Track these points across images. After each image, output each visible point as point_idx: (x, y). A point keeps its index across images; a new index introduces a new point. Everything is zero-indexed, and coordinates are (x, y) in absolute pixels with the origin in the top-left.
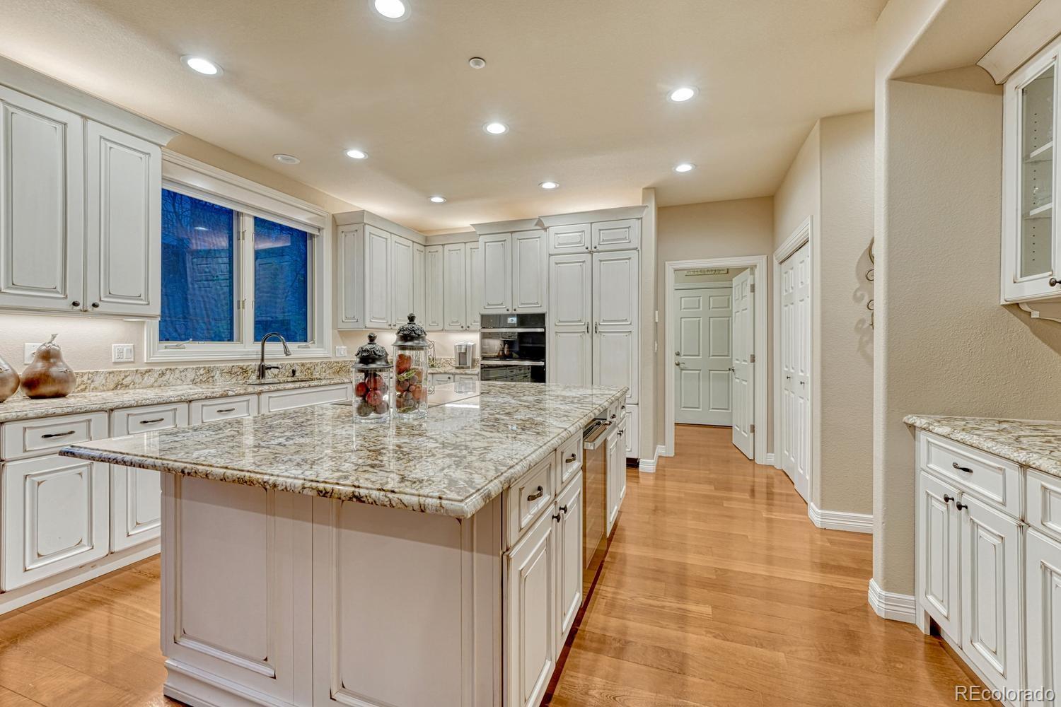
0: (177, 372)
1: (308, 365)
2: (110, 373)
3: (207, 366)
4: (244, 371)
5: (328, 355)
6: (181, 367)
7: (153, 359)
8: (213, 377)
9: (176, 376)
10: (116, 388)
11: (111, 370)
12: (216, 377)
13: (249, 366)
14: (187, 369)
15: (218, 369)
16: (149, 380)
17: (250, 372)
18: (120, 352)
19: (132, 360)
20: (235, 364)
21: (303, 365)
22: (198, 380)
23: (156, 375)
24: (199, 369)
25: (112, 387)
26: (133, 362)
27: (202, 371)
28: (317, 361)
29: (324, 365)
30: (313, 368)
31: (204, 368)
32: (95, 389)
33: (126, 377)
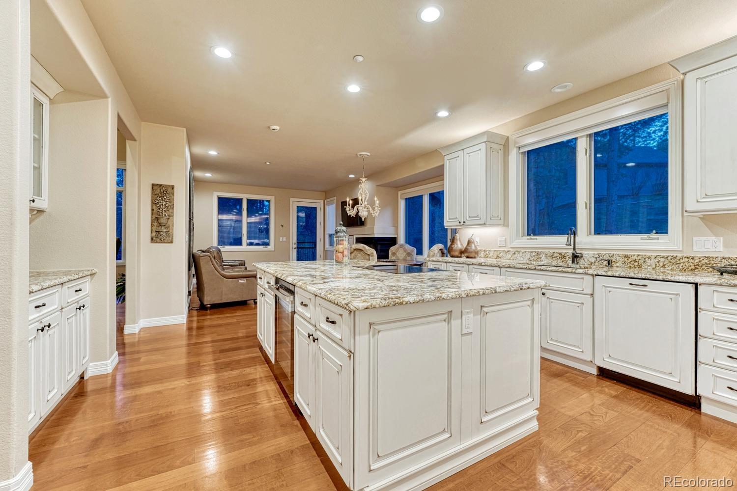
0: (521, 253)
1: (635, 258)
2: (495, 251)
3: (537, 251)
4: (563, 257)
5: (675, 248)
6: (523, 251)
7: (512, 245)
8: (541, 258)
9: (521, 255)
10: (496, 258)
11: (495, 249)
12: (542, 259)
13: (566, 253)
14: (526, 252)
15: (543, 253)
16: (509, 256)
17: (567, 258)
18: (500, 241)
19: (505, 245)
20: (556, 251)
21: (626, 256)
22: (532, 259)
23: (512, 254)
24: (532, 252)
25: (495, 257)
26: (505, 247)
27: (534, 254)
28: (648, 254)
29: (663, 260)
30: (641, 261)
31: (535, 252)
32: (490, 257)
33: (500, 253)
